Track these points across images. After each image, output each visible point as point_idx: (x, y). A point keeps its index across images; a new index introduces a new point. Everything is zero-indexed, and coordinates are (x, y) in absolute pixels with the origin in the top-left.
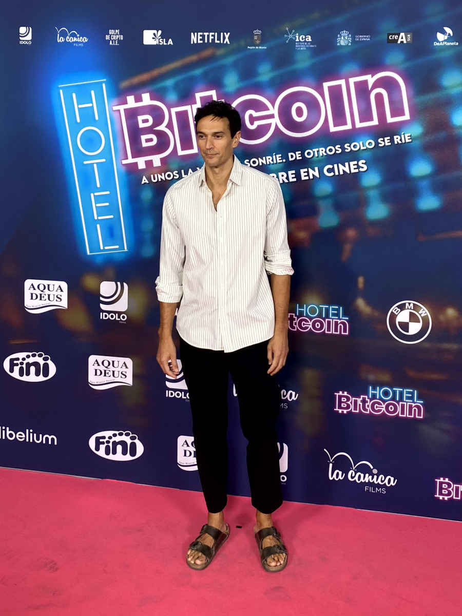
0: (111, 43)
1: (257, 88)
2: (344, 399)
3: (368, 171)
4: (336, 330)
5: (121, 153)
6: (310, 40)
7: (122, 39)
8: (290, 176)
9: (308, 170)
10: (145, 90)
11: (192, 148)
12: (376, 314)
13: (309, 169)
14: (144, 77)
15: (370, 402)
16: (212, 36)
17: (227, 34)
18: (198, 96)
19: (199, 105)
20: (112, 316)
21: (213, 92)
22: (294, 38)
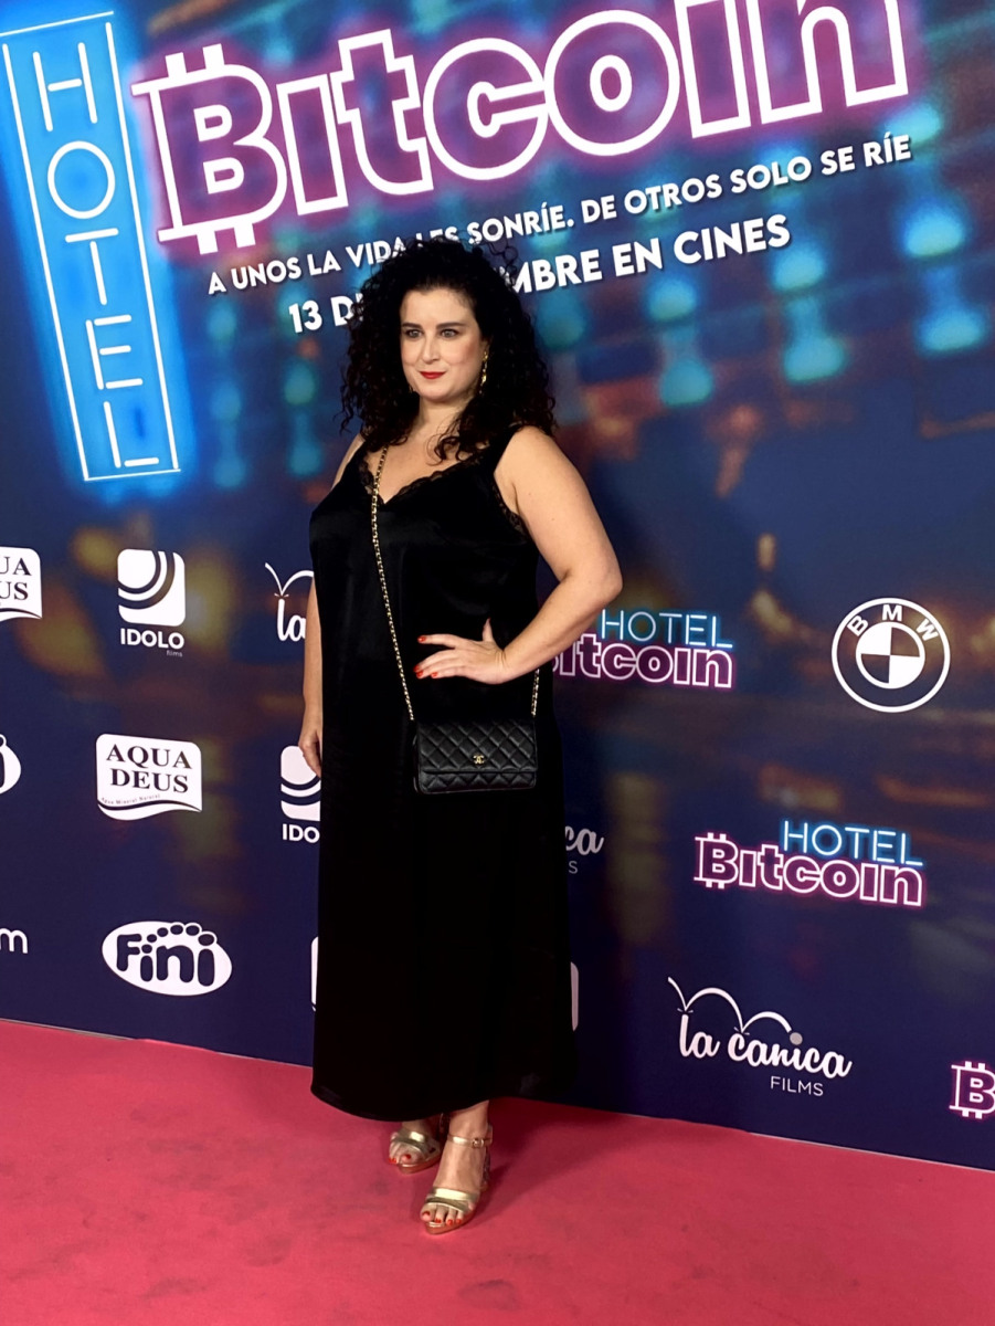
1: (497, 19)
2: (717, 854)
3: (790, 248)
4: (701, 677)
5: (155, 210)
8: (587, 266)
9: (633, 247)
10: (212, 35)
11: (333, 193)
12: (806, 634)
15: (784, 863)
18: (346, 46)
19: (347, 73)
20: (149, 639)
21: (384, 37)
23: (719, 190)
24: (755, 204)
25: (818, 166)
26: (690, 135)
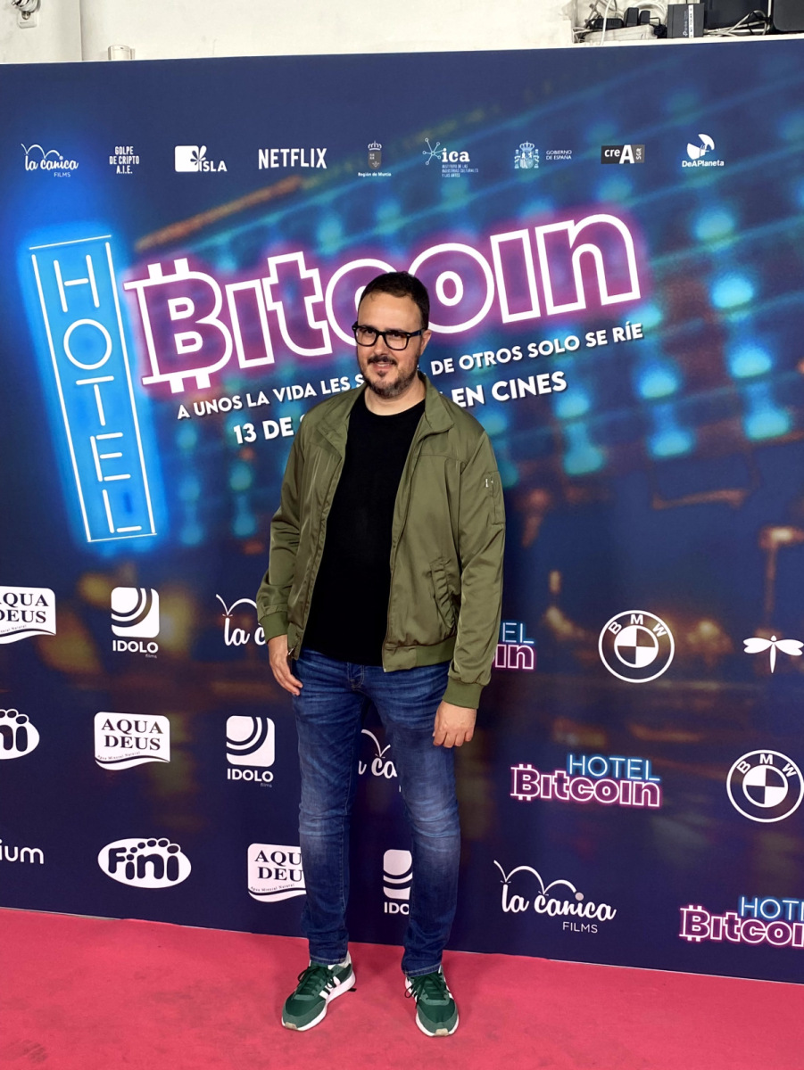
0: (118, 170)
1: (375, 248)
2: (526, 778)
3: (567, 392)
4: (513, 663)
5: (140, 364)
6: (467, 160)
7: (138, 163)
9: (465, 391)
10: (180, 252)
11: (263, 354)
12: (581, 634)
13: (467, 389)
14: (178, 230)
15: (570, 782)
16: (296, 154)
17: (321, 151)
18: (273, 262)
19: (274, 278)
20: (133, 647)
21: (298, 257)
22: (439, 157)
23: (520, 356)
24: (544, 365)
25: (583, 342)
26: (501, 320)
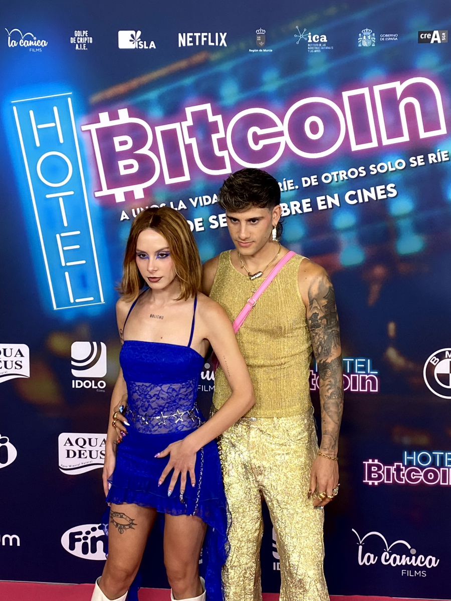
0: (77, 48)
1: (261, 100)
2: (374, 469)
3: (397, 197)
4: (363, 387)
5: (93, 182)
6: (325, 41)
7: (91, 42)
8: (305, 206)
10: (123, 104)
11: (183, 174)
12: (411, 366)
13: (327, 196)
14: (121, 89)
15: (405, 470)
16: (205, 37)
17: (223, 35)
18: (189, 111)
19: (190, 122)
20: (87, 384)
21: (207, 107)
22: (306, 39)
23: (364, 173)
24: (381, 179)
25: (408, 163)
26: (351, 150)
